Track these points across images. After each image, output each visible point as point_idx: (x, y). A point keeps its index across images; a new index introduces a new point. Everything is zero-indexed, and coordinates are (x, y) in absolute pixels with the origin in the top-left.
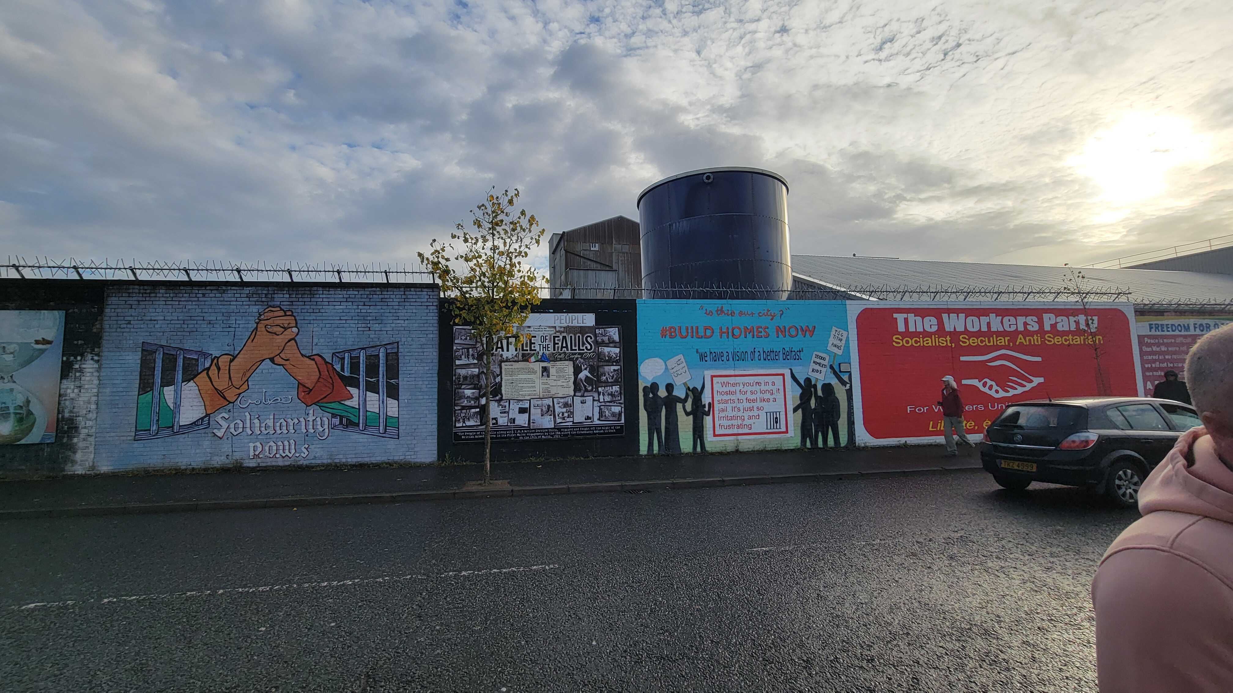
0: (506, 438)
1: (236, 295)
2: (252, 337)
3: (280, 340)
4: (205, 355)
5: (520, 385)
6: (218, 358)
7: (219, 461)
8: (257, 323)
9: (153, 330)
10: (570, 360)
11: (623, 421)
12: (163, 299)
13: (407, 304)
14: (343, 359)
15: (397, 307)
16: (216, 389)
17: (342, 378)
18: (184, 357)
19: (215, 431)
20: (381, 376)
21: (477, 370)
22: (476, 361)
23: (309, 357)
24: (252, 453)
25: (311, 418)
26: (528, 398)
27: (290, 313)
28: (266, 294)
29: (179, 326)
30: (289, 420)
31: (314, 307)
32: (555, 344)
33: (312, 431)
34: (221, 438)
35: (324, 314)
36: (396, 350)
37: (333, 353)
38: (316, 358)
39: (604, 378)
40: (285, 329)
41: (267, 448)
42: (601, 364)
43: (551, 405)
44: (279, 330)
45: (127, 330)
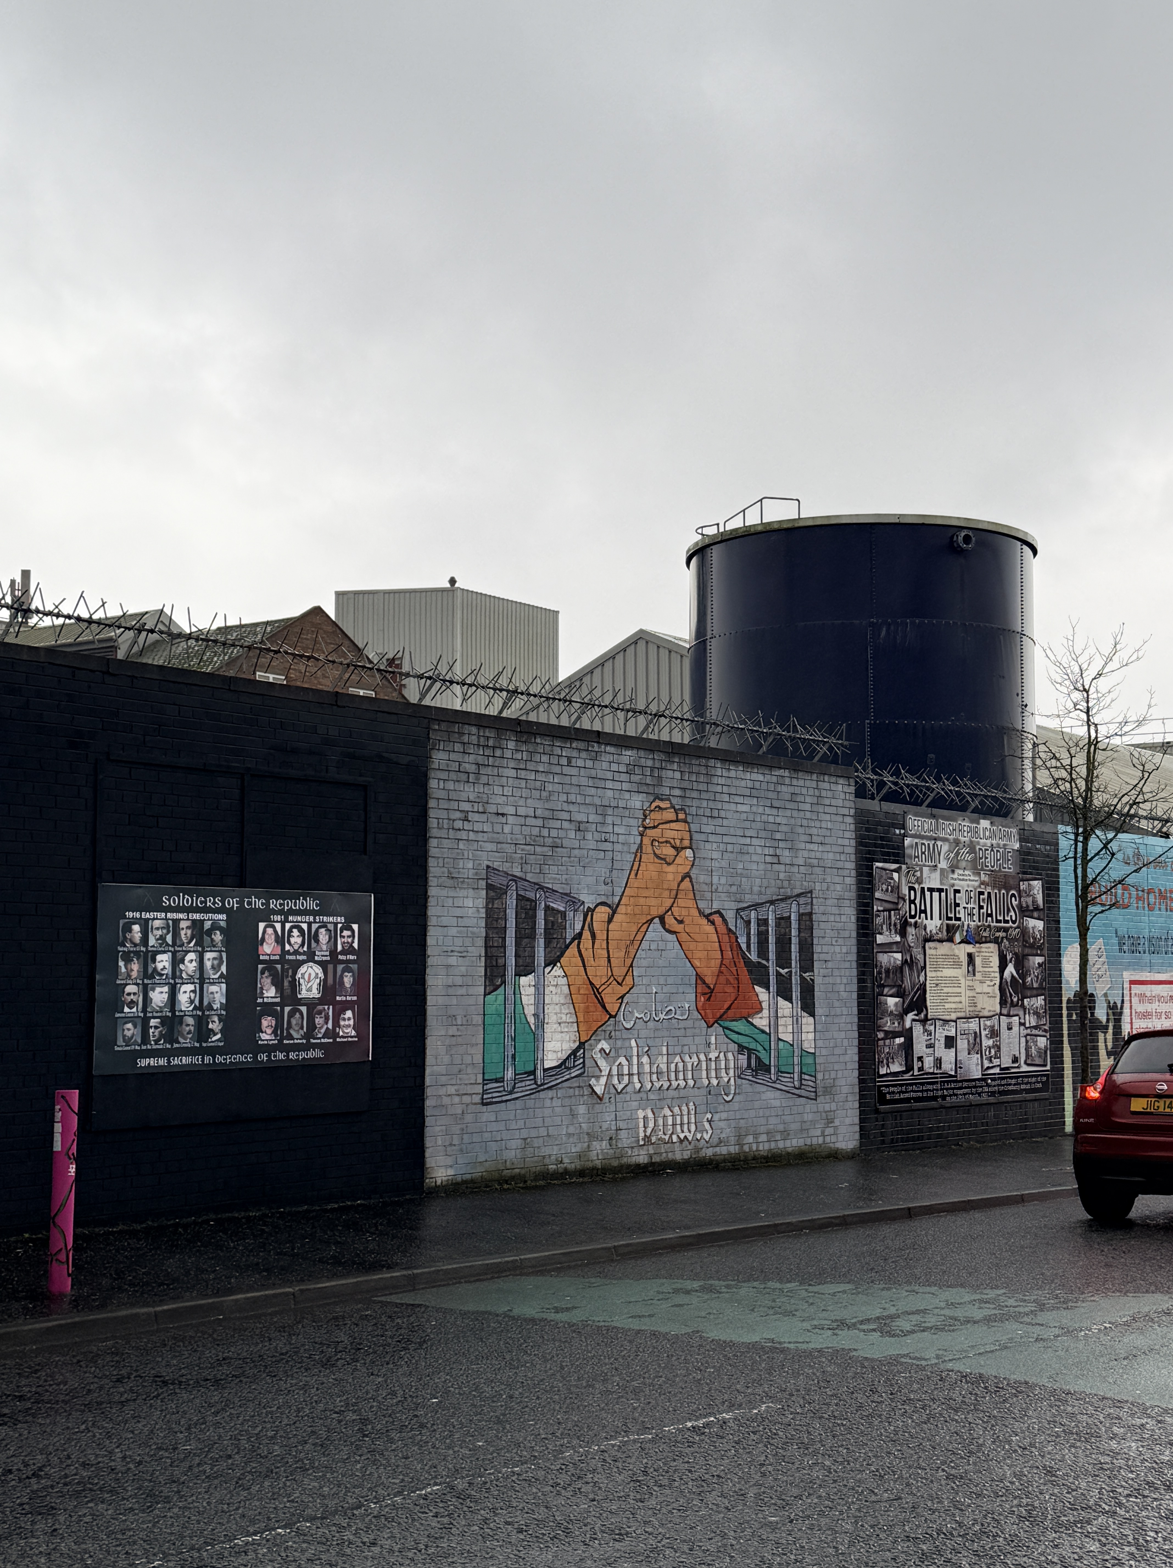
0: (935, 1098)
1: (614, 767)
2: (635, 867)
3: (672, 873)
4: (573, 902)
5: (946, 990)
6: (593, 910)
7: (599, 1152)
8: (642, 835)
9: (501, 838)
10: (996, 941)
11: (1048, 1068)
12: (512, 764)
13: (821, 810)
14: (748, 923)
15: (808, 815)
16: (591, 983)
17: (748, 962)
18: (547, 908)
19: (593, 1081)
20: (793, 965)
21: (898, 956)
22: (898, 939)
23: (707, 917)
24: (642, 1135)
25: (713, 1056)
26: (953, 1016)
27: (681, 816)
28: (652, 769)
29: (536, 831)
30: (687, 1058)
31: (711, 805)
32: (981, 907)
33: (715, 1082)
34: (601, 1099)
35: (725, 822)
36: (808, 910)
37: (737, 910)
38: (717, 919)
39: (1029, 979)
40: (678, 849)
41: (660, 1121)
42: (1027, 951)
43: (978, 1031)
44: (669, 851)
45: (463, 835)
